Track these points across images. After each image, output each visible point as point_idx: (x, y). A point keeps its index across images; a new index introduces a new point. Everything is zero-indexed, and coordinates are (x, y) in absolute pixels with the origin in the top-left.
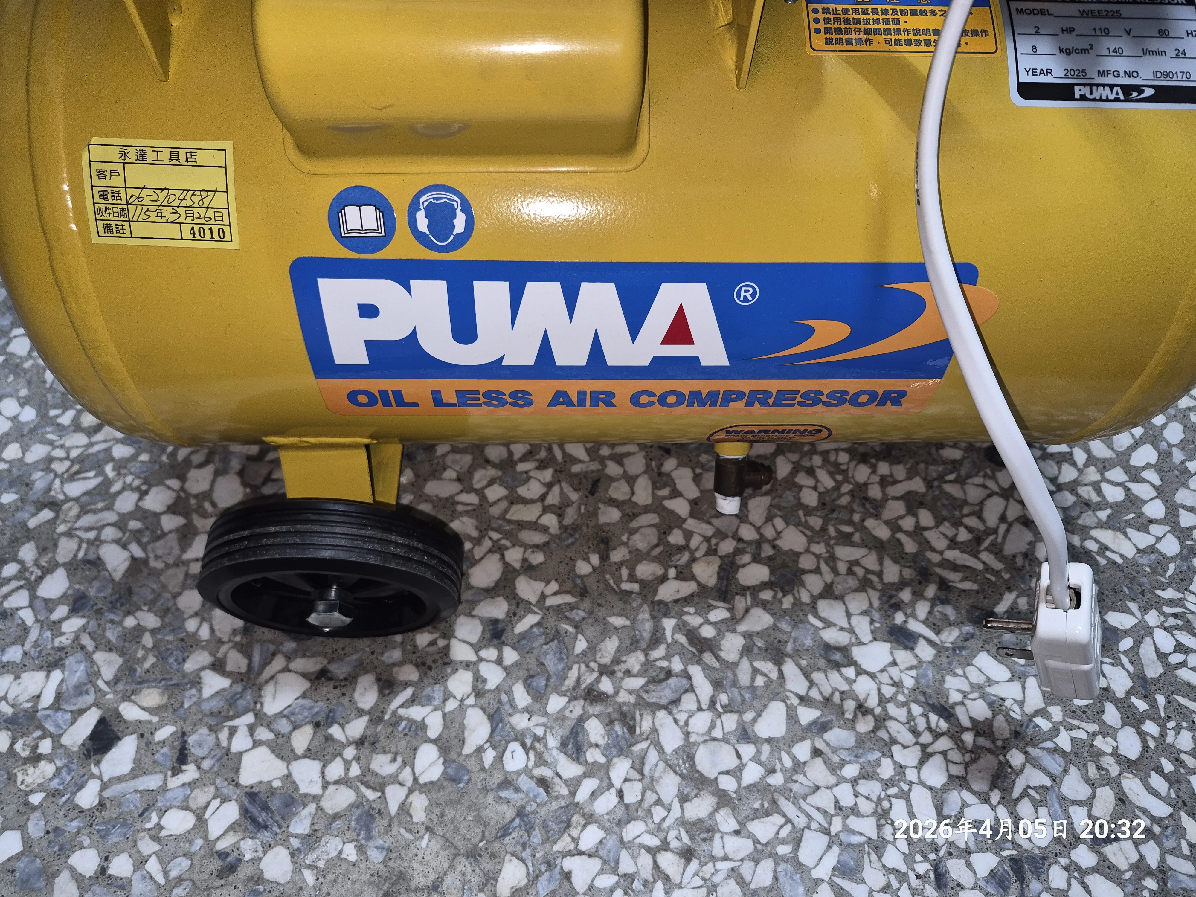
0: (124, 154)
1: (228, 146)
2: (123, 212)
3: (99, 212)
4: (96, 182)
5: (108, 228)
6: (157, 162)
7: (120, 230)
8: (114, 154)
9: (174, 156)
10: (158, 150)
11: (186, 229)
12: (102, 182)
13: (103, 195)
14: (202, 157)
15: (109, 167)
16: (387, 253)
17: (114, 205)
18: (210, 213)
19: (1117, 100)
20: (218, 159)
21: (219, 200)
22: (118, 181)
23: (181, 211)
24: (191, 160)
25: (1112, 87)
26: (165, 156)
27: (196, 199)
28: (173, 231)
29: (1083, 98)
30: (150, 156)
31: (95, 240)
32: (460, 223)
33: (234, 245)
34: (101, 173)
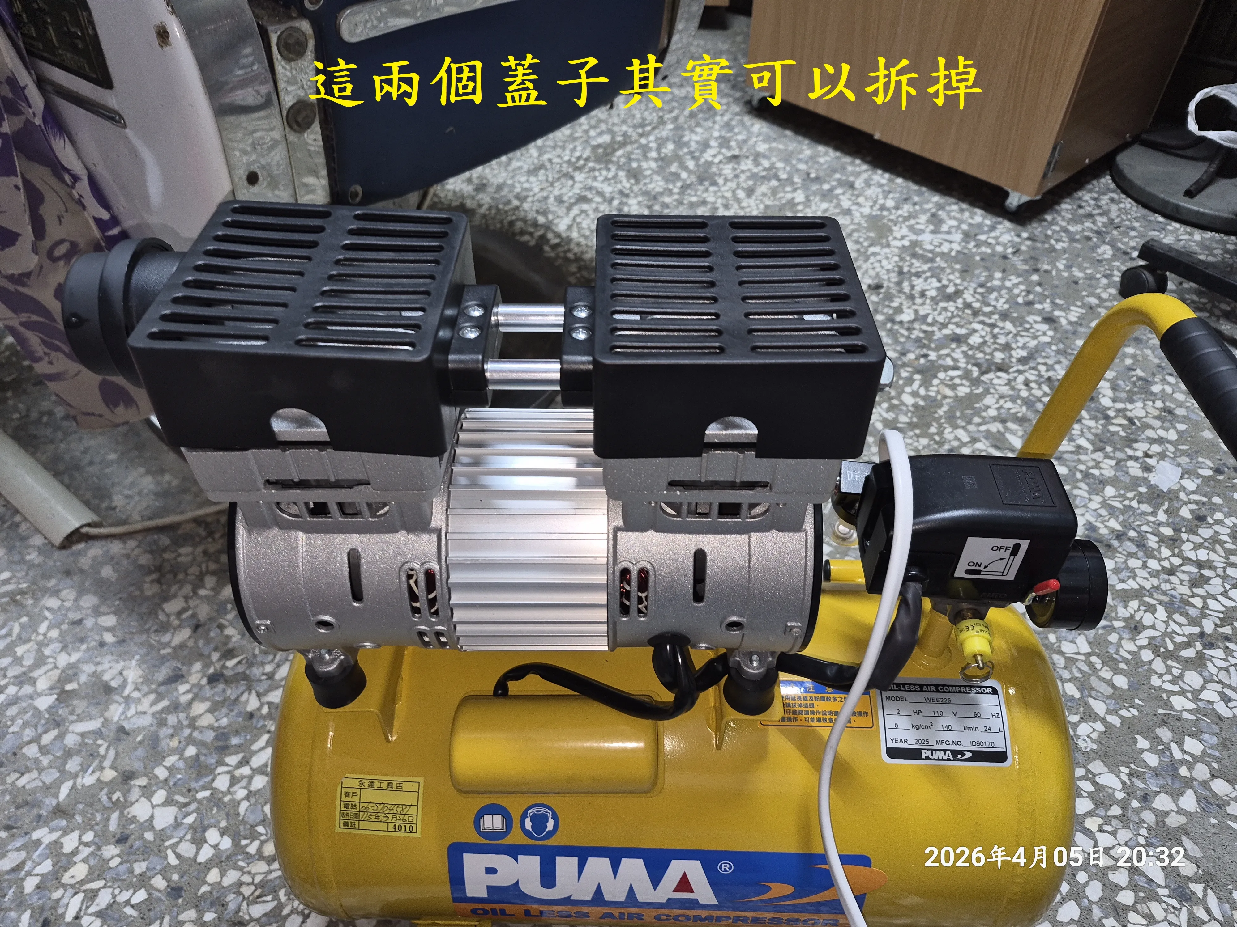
0: (361, 783)
1: (421, 780)
2: (356, 816)
3: (342, 815)
4: (344, 798)
5: (346, 824)
6: (380, 789)
7: (353, 826)
8: (356, 783)
9: (390, 785)
10: (381, 782)
11: (391, 826)
12: (347, 799)
13: (346, 806)
14: (405, 786)
15: (352, 791)
16: (506, 841)
17: (351, 812)
18: (406, 818)
19: (949, 760)
20: (415, 787)
21: (413, 811)
22: (356, 799)
23: (390, 816)
24: (399, 788)
25: (945, 751)
26: (385, 785)
27: (399, 810)
28: (384, 826)
29: (927, 758)
30: (376, 785)
31: (338, 830)
32: (550, 825)
33: (418, 835)
34: (347, 794)
